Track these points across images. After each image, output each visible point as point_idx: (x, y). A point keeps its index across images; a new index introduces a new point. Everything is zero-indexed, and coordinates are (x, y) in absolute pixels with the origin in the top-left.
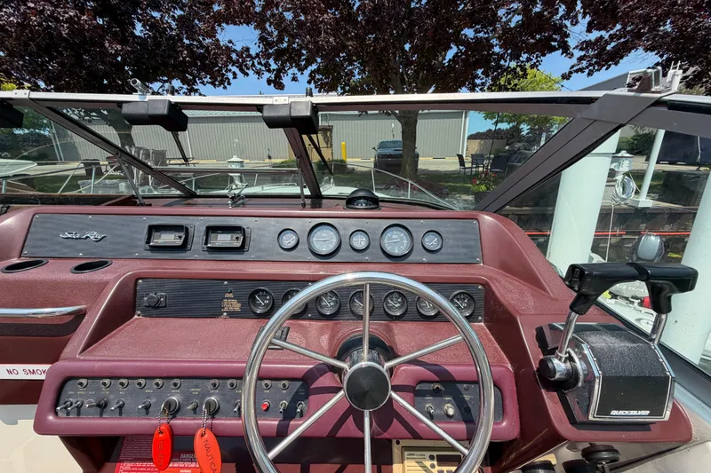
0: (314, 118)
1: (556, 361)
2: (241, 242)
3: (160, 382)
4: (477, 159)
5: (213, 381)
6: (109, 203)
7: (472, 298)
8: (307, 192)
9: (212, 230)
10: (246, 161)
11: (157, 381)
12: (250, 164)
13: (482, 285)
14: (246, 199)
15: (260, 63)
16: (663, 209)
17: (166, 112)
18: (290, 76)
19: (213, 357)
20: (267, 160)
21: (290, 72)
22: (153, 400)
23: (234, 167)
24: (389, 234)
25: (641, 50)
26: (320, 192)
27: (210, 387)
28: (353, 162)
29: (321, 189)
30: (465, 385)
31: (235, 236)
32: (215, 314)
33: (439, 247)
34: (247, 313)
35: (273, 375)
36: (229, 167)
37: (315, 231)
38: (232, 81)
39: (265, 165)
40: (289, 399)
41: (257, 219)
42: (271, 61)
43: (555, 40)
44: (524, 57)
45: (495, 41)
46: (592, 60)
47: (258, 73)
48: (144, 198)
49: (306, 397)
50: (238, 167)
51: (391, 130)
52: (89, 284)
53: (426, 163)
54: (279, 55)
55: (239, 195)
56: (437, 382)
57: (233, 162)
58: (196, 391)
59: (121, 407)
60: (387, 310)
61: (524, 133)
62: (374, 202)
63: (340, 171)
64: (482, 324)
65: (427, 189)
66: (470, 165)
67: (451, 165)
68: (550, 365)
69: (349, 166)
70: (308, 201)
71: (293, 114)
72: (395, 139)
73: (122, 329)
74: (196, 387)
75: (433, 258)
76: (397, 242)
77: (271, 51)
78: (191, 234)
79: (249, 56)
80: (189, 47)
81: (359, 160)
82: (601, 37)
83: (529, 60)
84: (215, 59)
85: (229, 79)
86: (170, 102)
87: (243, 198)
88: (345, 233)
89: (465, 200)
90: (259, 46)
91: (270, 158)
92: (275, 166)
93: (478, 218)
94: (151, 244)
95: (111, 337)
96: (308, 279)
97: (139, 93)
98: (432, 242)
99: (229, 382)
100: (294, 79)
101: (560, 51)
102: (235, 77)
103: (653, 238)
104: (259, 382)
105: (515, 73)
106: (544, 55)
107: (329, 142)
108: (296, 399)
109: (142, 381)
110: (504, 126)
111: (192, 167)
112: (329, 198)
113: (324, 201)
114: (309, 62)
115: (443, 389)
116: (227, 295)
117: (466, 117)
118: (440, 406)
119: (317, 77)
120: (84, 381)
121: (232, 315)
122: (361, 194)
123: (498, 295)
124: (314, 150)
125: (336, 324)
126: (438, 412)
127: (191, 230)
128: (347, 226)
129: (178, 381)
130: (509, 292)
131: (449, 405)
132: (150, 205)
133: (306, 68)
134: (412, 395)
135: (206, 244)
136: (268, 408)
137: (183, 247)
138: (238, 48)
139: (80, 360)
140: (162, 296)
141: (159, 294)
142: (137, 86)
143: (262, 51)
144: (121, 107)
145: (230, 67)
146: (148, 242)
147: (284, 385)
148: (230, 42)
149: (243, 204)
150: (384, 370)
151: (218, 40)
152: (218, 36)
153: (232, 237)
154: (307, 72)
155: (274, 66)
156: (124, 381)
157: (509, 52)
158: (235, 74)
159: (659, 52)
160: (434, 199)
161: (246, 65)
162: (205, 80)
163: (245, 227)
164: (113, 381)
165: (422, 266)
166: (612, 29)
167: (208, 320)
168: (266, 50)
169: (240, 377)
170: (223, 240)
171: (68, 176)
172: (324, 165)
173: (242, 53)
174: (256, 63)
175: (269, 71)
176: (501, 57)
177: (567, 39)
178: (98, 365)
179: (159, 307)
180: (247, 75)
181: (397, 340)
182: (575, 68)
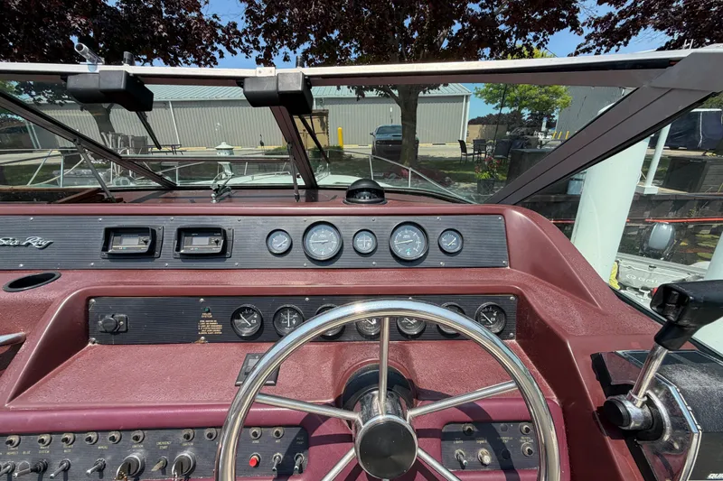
0: (306, 94)
1: (629, 405)
2: (221, 246)
3: (116, 435)
4: (479, 145)
5: (185, 432)
6: (65, 199)
7: (503, 311)
8: (301, 182)
9: (184, 232)
10: (236, 148)
11: (113, 434)
12: (240, 151)
13: (514, 295)
14: (233, 191)
15: (247, 41)
16: (668, 196)
17: (122, 87)
18: (282, 56)
19: (185, 400)
20: (260, 147)
21: (281, 51)
22: (107, 459)
23: (223, 154)
24: (399, 234)
25: (650, 28)
26: (316, 182)
27: (182, 438)
28: (350, 148)
29: (316, 178)
30: (502, 425)
31: (214, 239)
32: (191, 338)
33: (458, 249)
34: (230, 335)
35: (262, 422)
36: (218, 155)
37: (311, 232)
38: (218, 60)
39: (257, 152)
40: (285, 450)
41: (240, 218)
42: (260, 38)
43: (563, 16)
44: (531, 35)
45: (500, 17)
46: (599, 39)
47: (246, 51)
48: (111, 191)
49: (306, 447)
50: (227, 155)
51: (390, 114)
52: (27, 304)
53: (426, 149)
54: (268, 32)
55: (224, 187)
56: (469, 422)
57: (221, 149)
58: (164, 445)
59: (65, 470)
60: (401, 328)
61: (525, 118)
62: (379, 194)
63: (336, 159)
64: (514, 341)
65: (428, 177)
66: (472, 151)
67: (453, 151)
68: (621, 409)
69: (346, 153)
70: (302, 193)
71: (281, 89)
72: (394, 124)
73: (70, 363)
74: (164, 439)
75: (453, 261)
76: (409, 244)
77: (259, 27)
78: (159, 238)
79: (237, 33)
80: (167, 22)
81: (356, 146)
82: (611, 15)
83: (536, 38)
84: (197, 34)
85: (215, 58)
86: (127, 74)
87: (229, 190)
88: (348, 233)
89: (466, 188)
90: (247, 21)
91: (262, 144)
92: (268, 153)
93: (504, 213)
94: (110, 251)
95: (54, 376)
96: (304, 293)
97: (88, 62)
98: (451, 243)
99: (207, 432)
100: (286, 59)
101: (570, 28)
102: (222, 56)
103: (665, 227)
104: (244, 430)
105: (521, 53)
106: (551, 33)
107: (324, 126)
108: (292, 451)
109: (93, 436)
110: (506, 110)
111: (179, 155)
112: (325, 188)
113: (321, 193)
114: (302, 39)
115: (476, 430)
116: (204, 315)
117: (466, 101)
118: (473, 451)
119: (310, 57)
120: (15, 439)
121: (212, 339)
122: (364, 185)
123: (537, 309)
124: (309, 135)
125: (341, 348)
126: (471, 459)
127: (159, 233)
128: (350, 225)
129: (139, 433)
130: (548, 304)
131: (484, 450)
132: (120, 200)
133: (298, 45)
134: (439, 440)
135: (178, 249)
136: (258, 463)
137: (150, 254)
138: (224, 24)
139: (8, 410)
140: (121, 319)
141: (117, 316)
142: (84, 53)
143: (250, 28)
144: (66, 80)
145: (215, 45)
146: (105, 248)
147: (277, 433)
148: (215, 16)
149: (229, 196)
150: (406, 424)
151: (201, 14)
152: (202, 10)
153: (210, 241)
154: (300, 51)
155: (263, 43)
156: (69, 436)
157: (515, 29)
158: (221, 52)
159: (669, 30)
160: (436, 187)
161: (233, 43)
162: (189, 59)
163: (226, 229)
164: (53, 436)
165: (440, 271)
166: (622, 5)
167: (182, 347)
168: (255, 26)
169: (219, 424)
170: (199, 244)
171: (37, 166)
172: (320, 151)
173: (228, 29)
174: (243, 41)
175: (258, 49)
176: (508, 35)
177: (578, 14)
178: (31, 417)
179: (118, 333)
180: (235, 53)
181: (415, 367)
182: (581, 48)
